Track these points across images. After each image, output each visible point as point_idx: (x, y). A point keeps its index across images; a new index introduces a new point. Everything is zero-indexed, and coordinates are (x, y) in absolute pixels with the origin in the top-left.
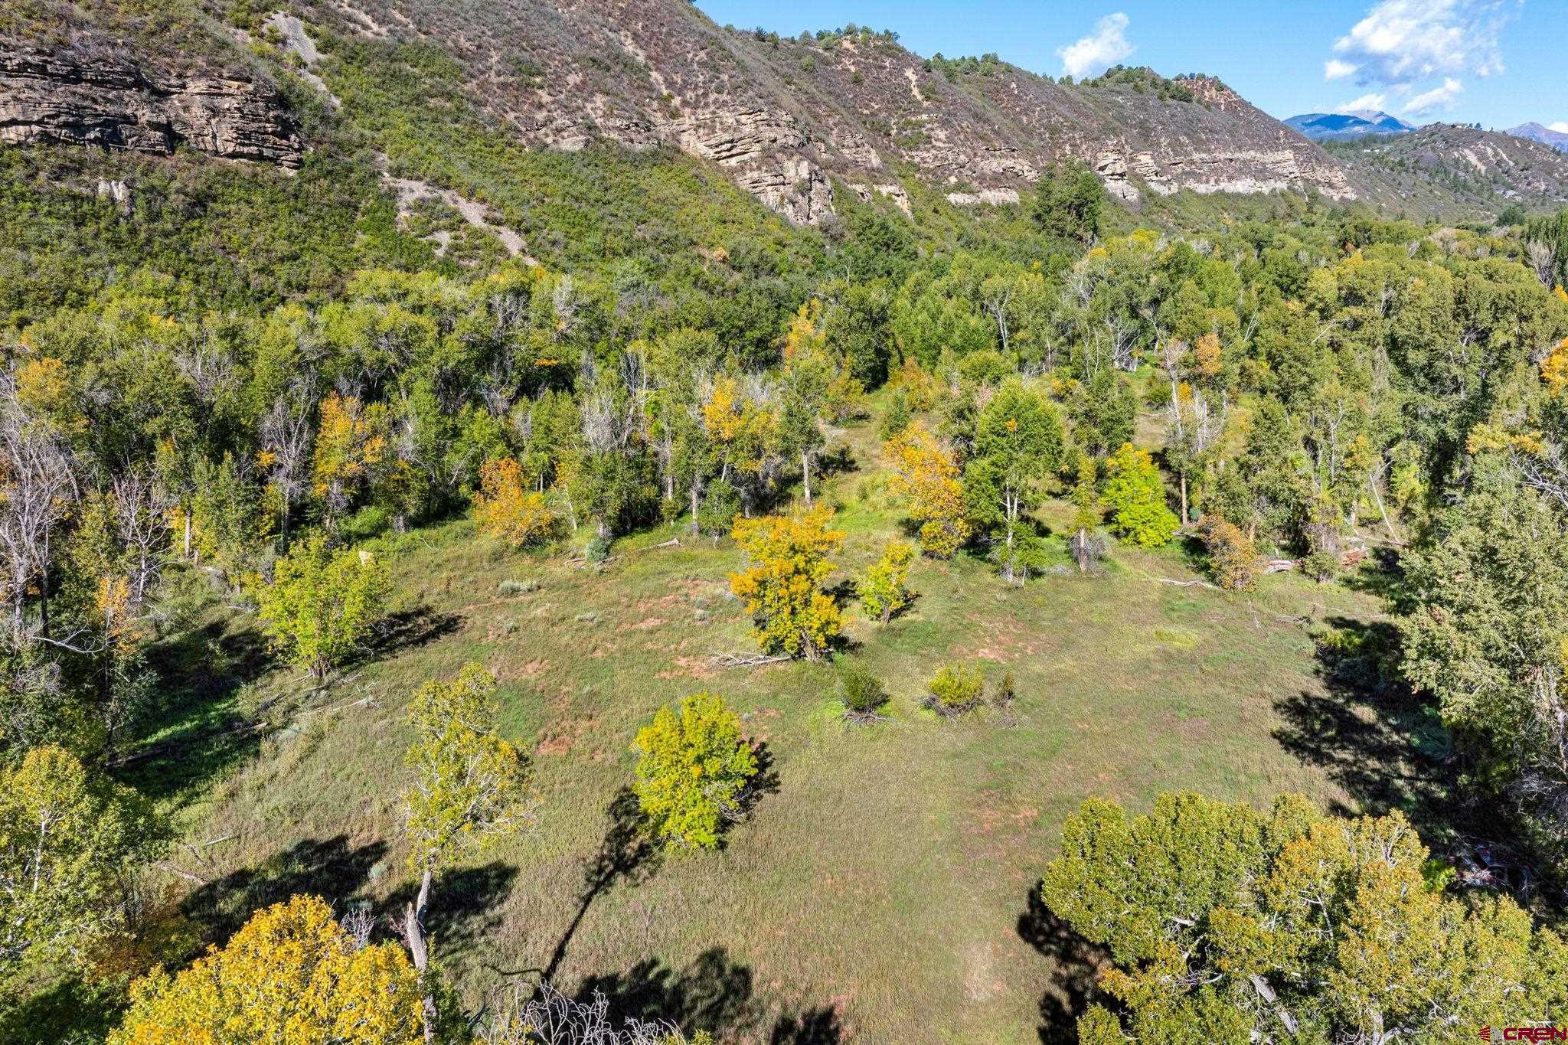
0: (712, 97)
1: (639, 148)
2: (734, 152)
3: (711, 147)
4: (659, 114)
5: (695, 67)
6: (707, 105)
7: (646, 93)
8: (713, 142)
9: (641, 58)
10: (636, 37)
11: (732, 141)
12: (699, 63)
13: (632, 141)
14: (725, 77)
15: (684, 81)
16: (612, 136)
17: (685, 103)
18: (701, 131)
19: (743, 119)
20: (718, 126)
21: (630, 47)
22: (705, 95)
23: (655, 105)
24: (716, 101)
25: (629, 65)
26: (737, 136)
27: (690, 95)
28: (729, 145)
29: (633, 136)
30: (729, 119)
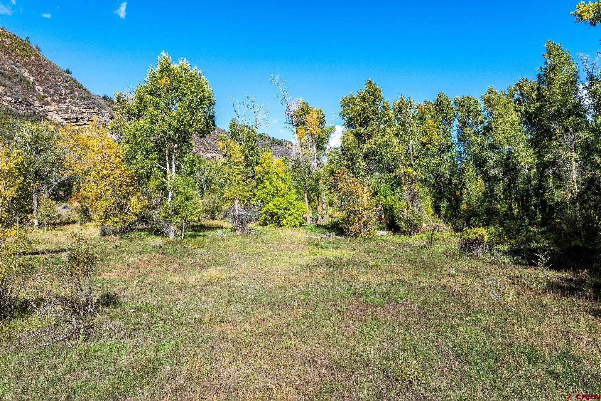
0: (68, 100)
1: (20, 112)
2: (78, 123)
3: (65, 119)
4: (37, 102)
5: (61, 88)
6: (65, 102)
7: (30, 92)
8: (66, 117)
9: (32, 79)
10: (30, 72)
11: (77, 118)
12: (63, 87)
13: (17, 109)
14: (77, 94)
15: (54, 92)
16: (4, 103)
17: (53, 100)
18: (60, 112)
19: (84, 110)
20: (70, 111)
21: (26, 74)
22: (65, 99)
23: (35, 98)
24: (69, 102)
25: (23, 80)
26: (79, 116)
27: (56, 98)
28: (75, 120)
29: (18, 107)
30: (76, 109)
